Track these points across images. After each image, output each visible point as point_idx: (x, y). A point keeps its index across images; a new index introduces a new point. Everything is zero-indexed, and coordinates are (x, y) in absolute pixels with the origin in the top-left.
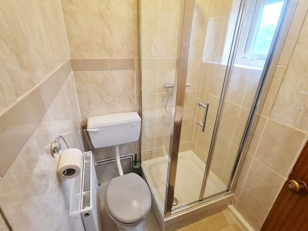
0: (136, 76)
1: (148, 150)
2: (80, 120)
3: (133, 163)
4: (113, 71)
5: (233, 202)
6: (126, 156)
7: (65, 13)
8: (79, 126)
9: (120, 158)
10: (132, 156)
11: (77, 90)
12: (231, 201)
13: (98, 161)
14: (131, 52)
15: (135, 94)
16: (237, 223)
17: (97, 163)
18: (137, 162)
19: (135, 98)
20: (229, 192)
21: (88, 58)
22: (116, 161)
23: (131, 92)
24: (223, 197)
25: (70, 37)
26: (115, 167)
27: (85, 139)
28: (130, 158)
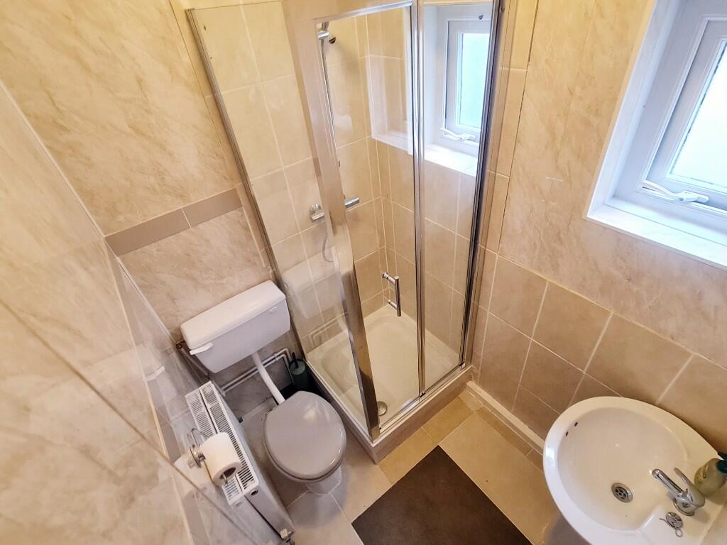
0: (250, 217)
1: (312, 333)
2: (166, 333)
3: (292, 366)
4: (201, 226)
5: (473, 377)
6: (274, 358)
7: (58, 155)
8: (169, 346)
9: (264, 365)
10: (285, 353)
11: (141, 286)
12: (469, 377)
13: (224, 385)
14: (226, 178)
15: (258, 250)
16: (482, 405)
17: (225, 390)
18: (298, 362)
19: (259, 256)
20: (464, 365)
21: (140, 222)
22: (258, 373)
23: (248, 249)
24: (460, 374)
25: (89, 196)
26: (259, 382)
27: (189, 363)
28: (283, 358)
